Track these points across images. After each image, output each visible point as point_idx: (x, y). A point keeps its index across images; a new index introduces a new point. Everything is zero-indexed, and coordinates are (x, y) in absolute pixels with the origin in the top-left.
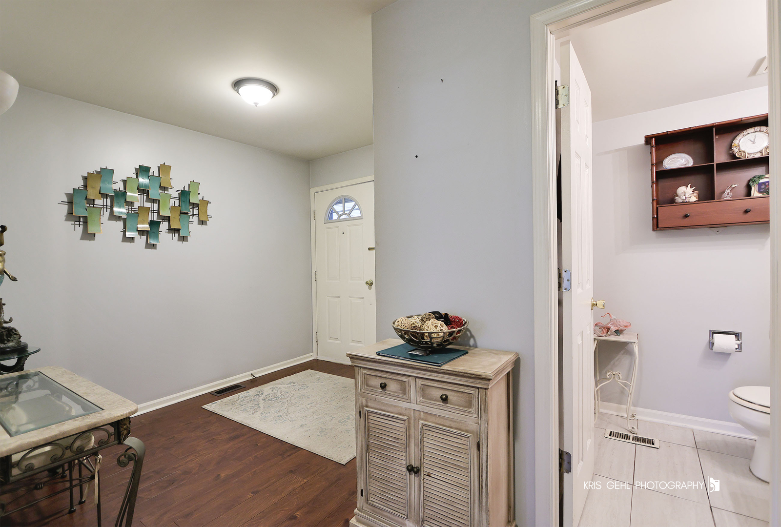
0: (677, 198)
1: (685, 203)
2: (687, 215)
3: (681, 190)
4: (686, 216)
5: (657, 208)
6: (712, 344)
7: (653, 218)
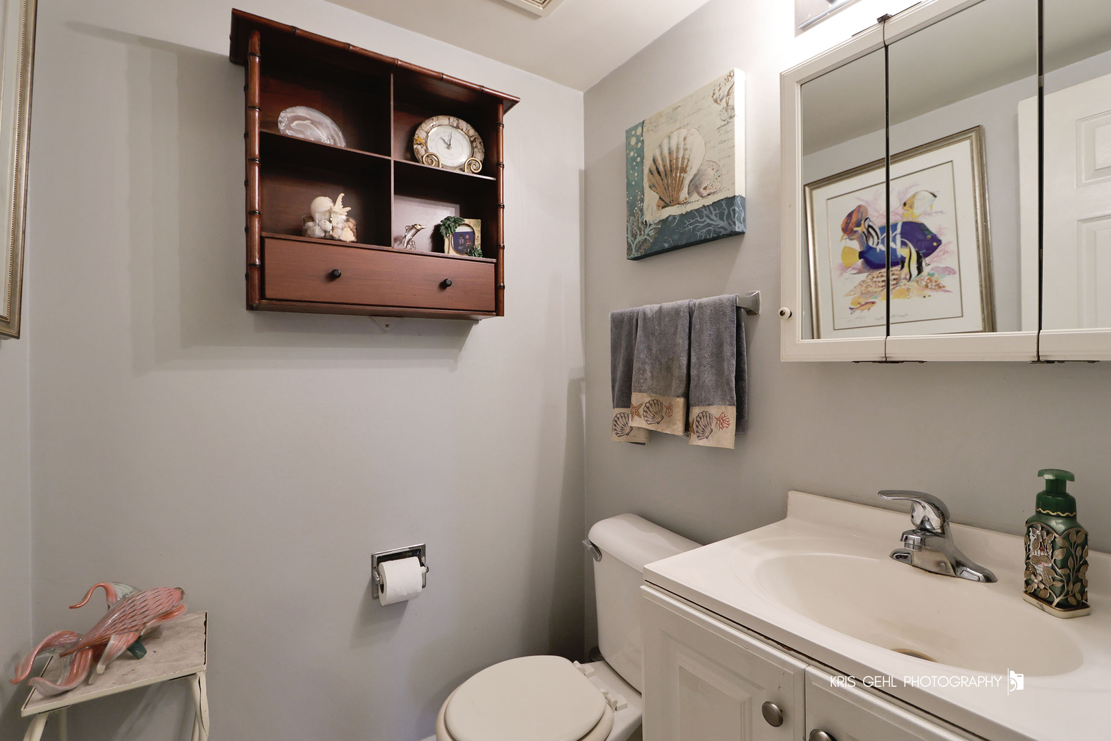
0: (310, 224)
1: (329, 240)
2: (336, 273)
3: (322, 203)
4: (333, 276)
5: (262, 239)
6: (378, 586)
7: (250, 265)
